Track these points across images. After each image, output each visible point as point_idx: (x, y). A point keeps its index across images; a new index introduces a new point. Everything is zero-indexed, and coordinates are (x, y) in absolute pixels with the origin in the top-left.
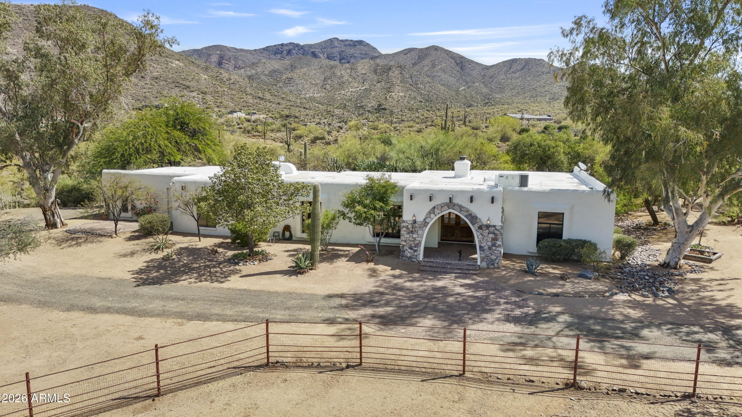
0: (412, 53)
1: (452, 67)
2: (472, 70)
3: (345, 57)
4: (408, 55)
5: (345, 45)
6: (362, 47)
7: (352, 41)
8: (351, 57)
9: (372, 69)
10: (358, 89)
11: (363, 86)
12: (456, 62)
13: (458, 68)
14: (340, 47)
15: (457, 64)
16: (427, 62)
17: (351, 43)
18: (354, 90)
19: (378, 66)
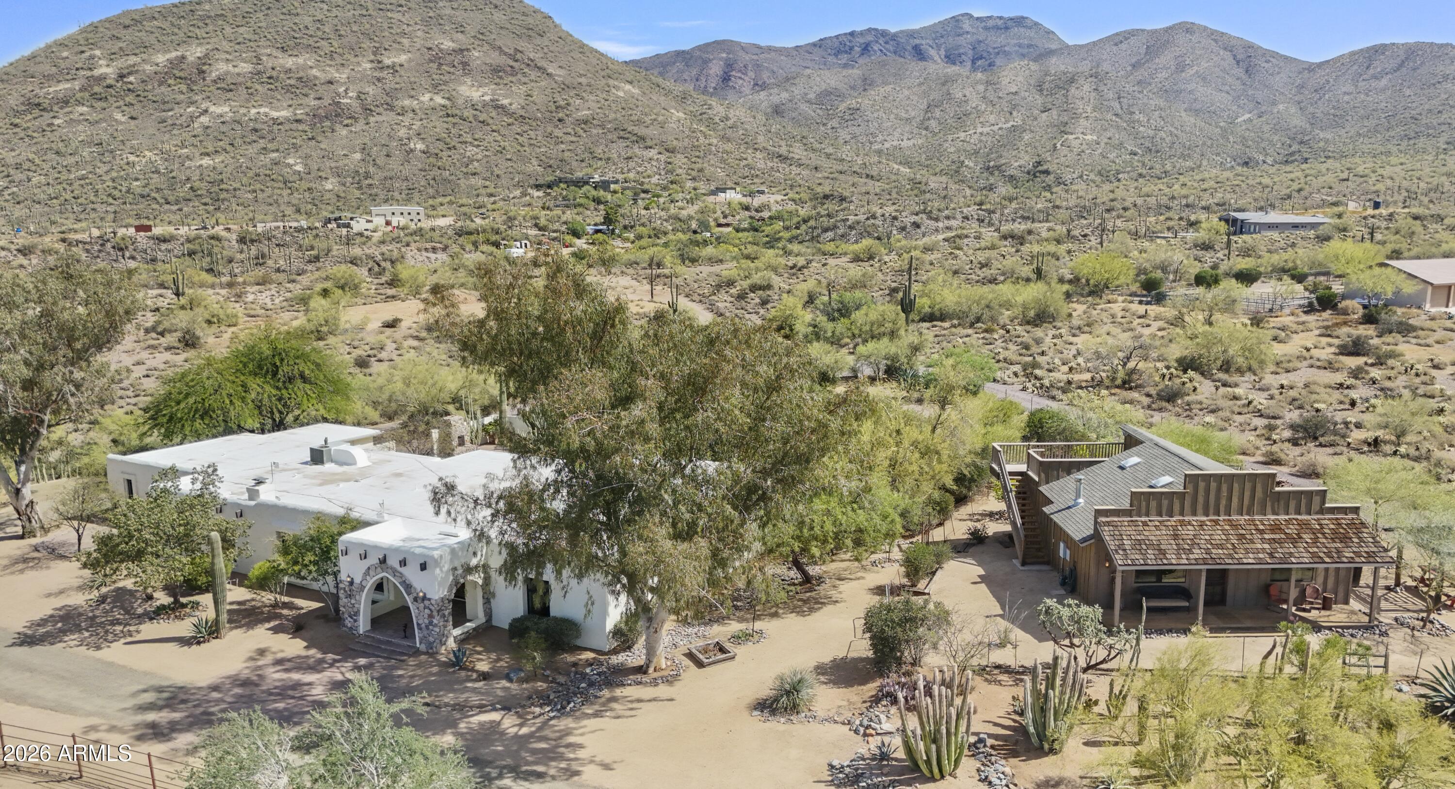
0: (1132, 41)
1: (1224, 70)
2: (1272, 75)
3: (985, 54)
4: (1123, 46)
5: (986, 28)
6: (1022, 30)
7: (1001, 18)
8: (998, 53)
9: (1032, 82)
10: (996, 128)
11: (1007, 122)
12: (1235, 57)
13: (1240, 72)
14: (974, 34)
15: (1238, 62)
16: (1166, 59)
17: (1000, 23)
18: (986, 130)
19: (1046, 75)
